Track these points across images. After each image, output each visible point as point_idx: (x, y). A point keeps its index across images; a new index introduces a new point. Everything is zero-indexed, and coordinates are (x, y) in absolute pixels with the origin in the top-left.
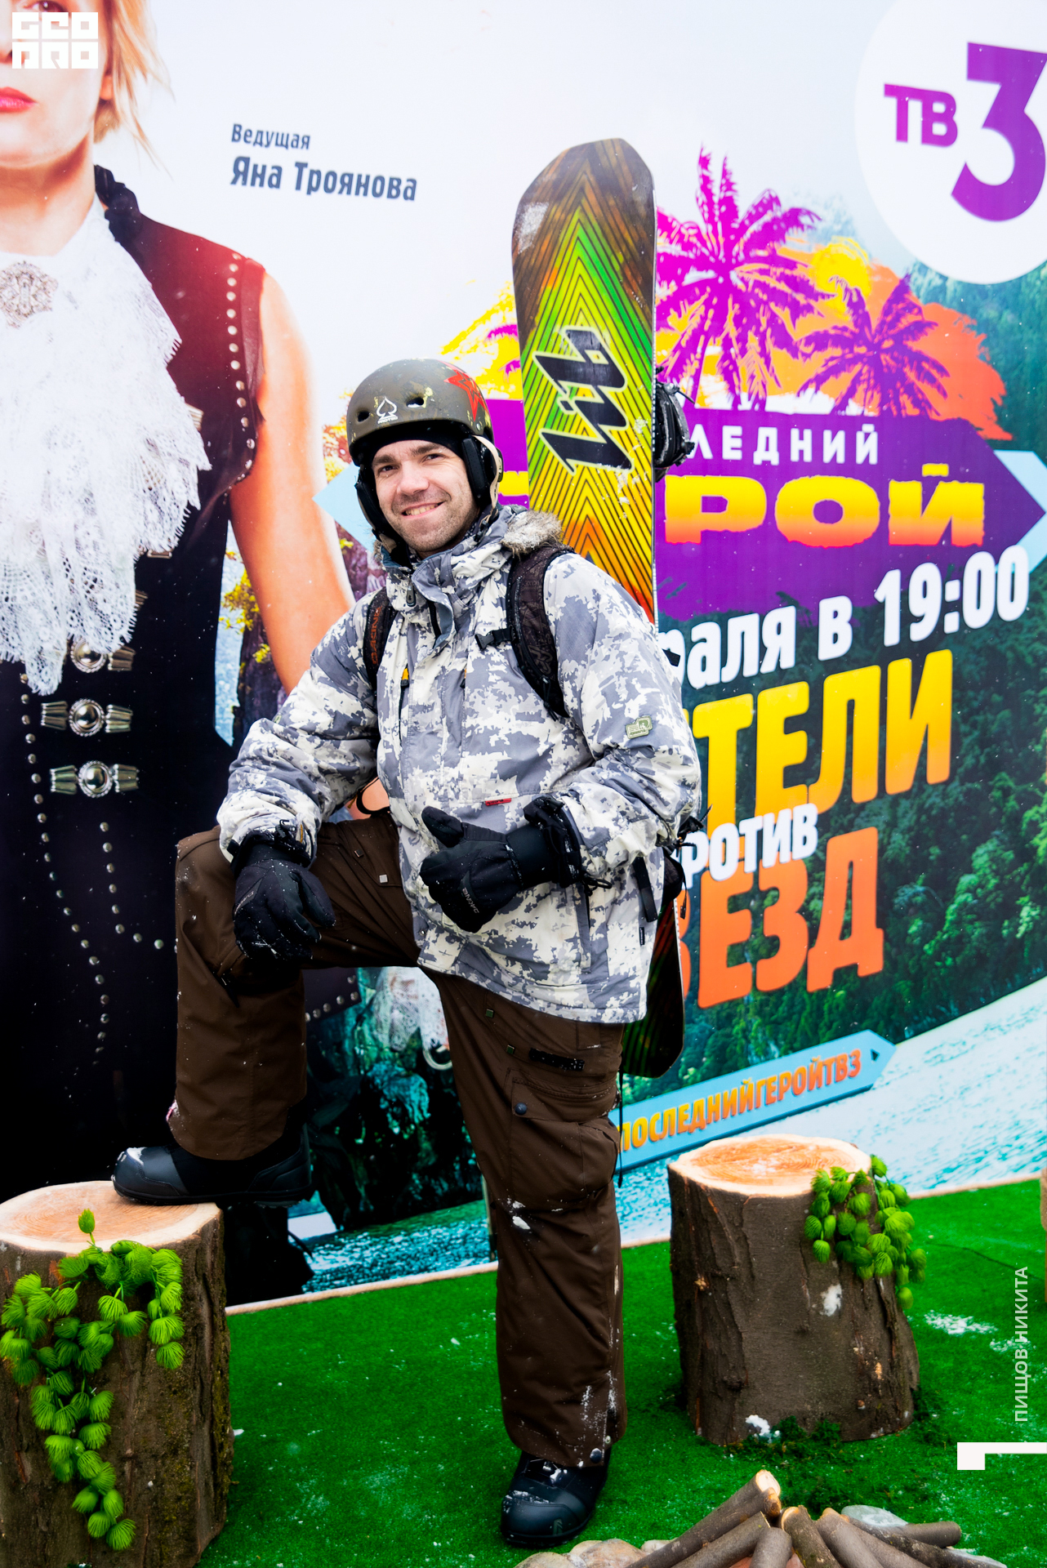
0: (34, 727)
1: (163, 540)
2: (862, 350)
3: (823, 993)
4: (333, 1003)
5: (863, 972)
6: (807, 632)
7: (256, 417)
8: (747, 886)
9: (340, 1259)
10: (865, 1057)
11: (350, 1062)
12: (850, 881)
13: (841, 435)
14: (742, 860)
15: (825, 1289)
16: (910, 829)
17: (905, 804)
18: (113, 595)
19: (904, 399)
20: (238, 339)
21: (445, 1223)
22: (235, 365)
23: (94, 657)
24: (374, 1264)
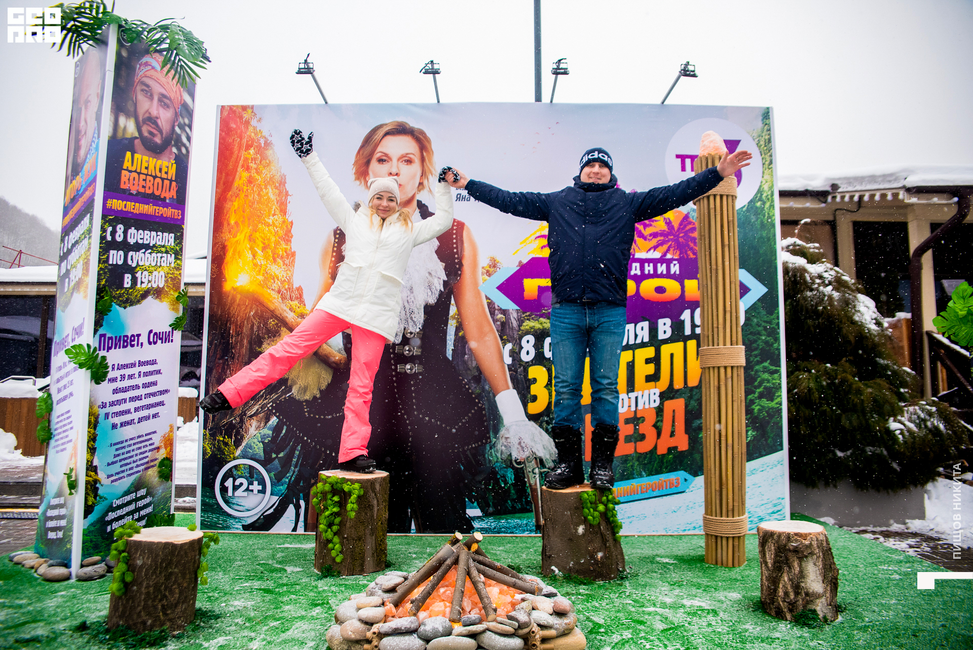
0: (394, 353)
1: (432, 300)
2: (672, 237)
3: (663, 455)
4: (482, 442)
5: (680, 449)
6: (653, 330)
7: (461, 265)
8: (632, 415)
9: (483, 525)
10: (681, 481)
11: (487, 462)
12: (674, 417)
13: (664, 265)
14: (629, 406)
15: (579, 526)
16: (698, 400)
17: (695, 390)
18: (417, 316)
19: (689, 252)
20: (456, 243)
21: (519, 518)
22: (455, 250)
23: (411, 333)
24: (495, 528)
